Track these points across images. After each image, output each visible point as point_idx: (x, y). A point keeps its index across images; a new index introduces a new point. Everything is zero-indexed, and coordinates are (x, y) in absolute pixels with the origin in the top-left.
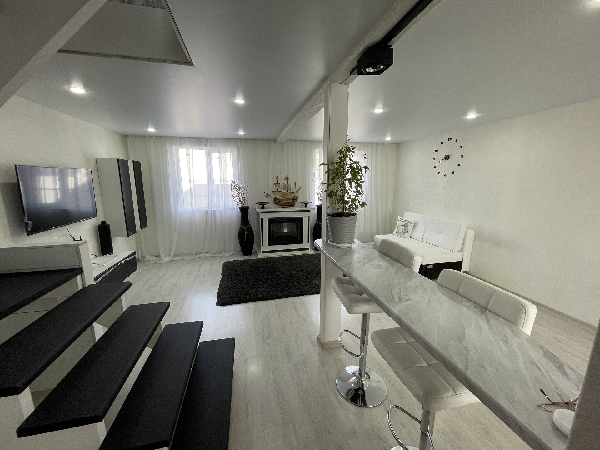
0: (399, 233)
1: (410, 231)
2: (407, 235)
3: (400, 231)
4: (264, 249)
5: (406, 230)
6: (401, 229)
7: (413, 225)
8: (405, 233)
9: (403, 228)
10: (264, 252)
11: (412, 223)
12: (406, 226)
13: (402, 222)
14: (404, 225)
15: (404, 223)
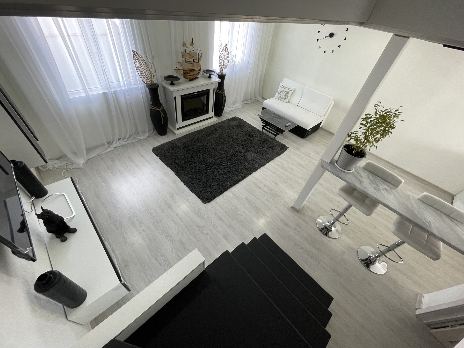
0: (280, 98)
1: (289, 98)
2: (287, 100)
3: (282, 97)
4: (178, 126)
5: (287, 96)
6: (283, 95)
7: (292, 92)
8: (286, 98)
9: (284, 94)
10: (178, 129)
11: (291, 91)
12: (287, 93)
13: (284, 89)
14: (286, 92)
15: (286, 90)
